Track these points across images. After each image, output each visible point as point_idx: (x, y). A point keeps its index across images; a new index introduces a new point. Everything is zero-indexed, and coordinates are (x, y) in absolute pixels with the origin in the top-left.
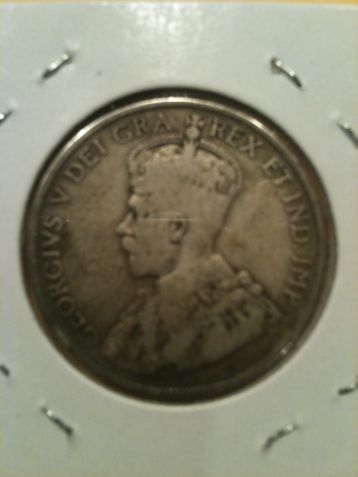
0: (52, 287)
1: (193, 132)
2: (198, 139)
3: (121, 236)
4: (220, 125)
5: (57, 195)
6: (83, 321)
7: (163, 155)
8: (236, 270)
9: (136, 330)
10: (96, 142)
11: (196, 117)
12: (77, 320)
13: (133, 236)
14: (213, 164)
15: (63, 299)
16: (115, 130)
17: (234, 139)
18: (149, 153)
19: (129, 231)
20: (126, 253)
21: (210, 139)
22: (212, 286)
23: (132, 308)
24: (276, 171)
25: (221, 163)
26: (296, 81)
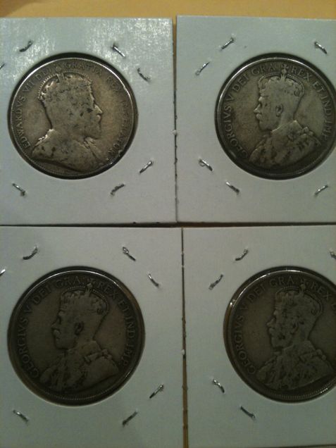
0: (228, 134)
1: (284, 71)
2: (286, 74)
3: (256, 113)
4: (295, 68)
5: (229, 97)
6: (241, 148)
7: (272, 80)
8: (303, 127)
9: (263, 151)
10: (245, 75)
11: (285, 65)
12: (239, 148)
13: (261, 114)
14: (293, 84)
15: (233, 139)
16: (252, 71)
17: (301, 74)
18: (266, 80)
19: (259, 111)
20: (258, 121)
21: (291, 74)
22: (294, 133)
23: (261, 143)
24: (318, 87)
25: (296, 84)
26: (324, 51)
